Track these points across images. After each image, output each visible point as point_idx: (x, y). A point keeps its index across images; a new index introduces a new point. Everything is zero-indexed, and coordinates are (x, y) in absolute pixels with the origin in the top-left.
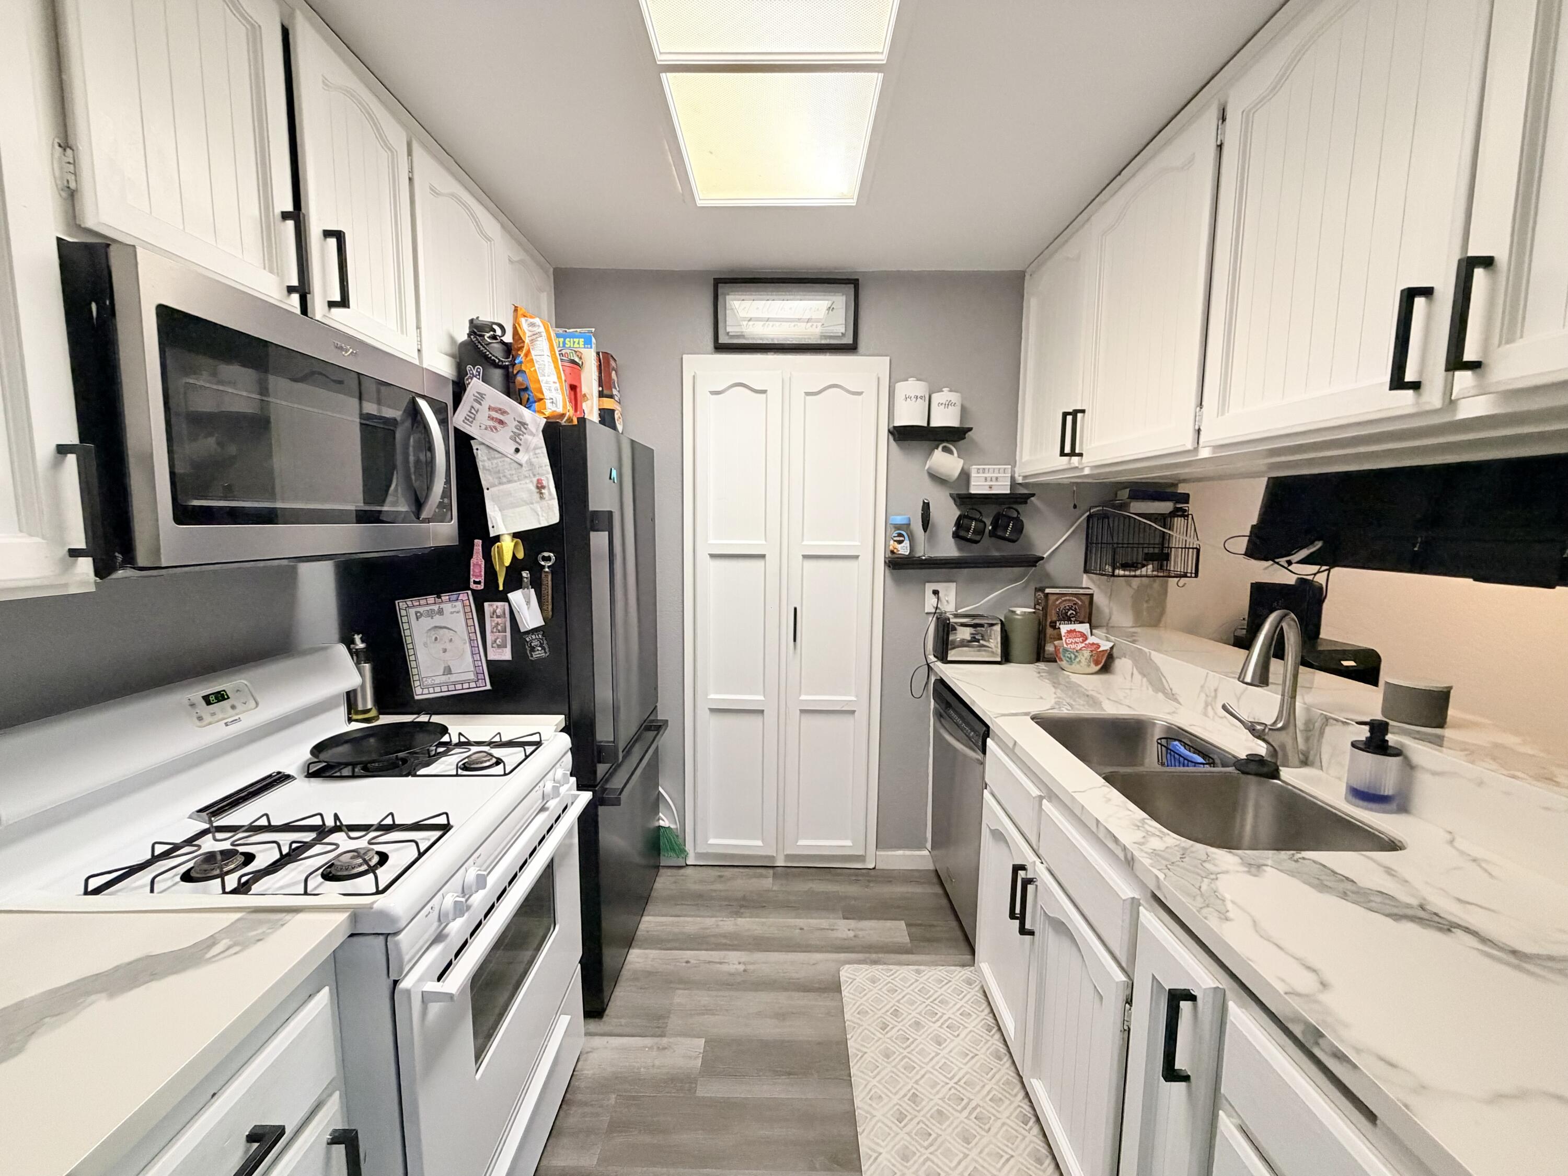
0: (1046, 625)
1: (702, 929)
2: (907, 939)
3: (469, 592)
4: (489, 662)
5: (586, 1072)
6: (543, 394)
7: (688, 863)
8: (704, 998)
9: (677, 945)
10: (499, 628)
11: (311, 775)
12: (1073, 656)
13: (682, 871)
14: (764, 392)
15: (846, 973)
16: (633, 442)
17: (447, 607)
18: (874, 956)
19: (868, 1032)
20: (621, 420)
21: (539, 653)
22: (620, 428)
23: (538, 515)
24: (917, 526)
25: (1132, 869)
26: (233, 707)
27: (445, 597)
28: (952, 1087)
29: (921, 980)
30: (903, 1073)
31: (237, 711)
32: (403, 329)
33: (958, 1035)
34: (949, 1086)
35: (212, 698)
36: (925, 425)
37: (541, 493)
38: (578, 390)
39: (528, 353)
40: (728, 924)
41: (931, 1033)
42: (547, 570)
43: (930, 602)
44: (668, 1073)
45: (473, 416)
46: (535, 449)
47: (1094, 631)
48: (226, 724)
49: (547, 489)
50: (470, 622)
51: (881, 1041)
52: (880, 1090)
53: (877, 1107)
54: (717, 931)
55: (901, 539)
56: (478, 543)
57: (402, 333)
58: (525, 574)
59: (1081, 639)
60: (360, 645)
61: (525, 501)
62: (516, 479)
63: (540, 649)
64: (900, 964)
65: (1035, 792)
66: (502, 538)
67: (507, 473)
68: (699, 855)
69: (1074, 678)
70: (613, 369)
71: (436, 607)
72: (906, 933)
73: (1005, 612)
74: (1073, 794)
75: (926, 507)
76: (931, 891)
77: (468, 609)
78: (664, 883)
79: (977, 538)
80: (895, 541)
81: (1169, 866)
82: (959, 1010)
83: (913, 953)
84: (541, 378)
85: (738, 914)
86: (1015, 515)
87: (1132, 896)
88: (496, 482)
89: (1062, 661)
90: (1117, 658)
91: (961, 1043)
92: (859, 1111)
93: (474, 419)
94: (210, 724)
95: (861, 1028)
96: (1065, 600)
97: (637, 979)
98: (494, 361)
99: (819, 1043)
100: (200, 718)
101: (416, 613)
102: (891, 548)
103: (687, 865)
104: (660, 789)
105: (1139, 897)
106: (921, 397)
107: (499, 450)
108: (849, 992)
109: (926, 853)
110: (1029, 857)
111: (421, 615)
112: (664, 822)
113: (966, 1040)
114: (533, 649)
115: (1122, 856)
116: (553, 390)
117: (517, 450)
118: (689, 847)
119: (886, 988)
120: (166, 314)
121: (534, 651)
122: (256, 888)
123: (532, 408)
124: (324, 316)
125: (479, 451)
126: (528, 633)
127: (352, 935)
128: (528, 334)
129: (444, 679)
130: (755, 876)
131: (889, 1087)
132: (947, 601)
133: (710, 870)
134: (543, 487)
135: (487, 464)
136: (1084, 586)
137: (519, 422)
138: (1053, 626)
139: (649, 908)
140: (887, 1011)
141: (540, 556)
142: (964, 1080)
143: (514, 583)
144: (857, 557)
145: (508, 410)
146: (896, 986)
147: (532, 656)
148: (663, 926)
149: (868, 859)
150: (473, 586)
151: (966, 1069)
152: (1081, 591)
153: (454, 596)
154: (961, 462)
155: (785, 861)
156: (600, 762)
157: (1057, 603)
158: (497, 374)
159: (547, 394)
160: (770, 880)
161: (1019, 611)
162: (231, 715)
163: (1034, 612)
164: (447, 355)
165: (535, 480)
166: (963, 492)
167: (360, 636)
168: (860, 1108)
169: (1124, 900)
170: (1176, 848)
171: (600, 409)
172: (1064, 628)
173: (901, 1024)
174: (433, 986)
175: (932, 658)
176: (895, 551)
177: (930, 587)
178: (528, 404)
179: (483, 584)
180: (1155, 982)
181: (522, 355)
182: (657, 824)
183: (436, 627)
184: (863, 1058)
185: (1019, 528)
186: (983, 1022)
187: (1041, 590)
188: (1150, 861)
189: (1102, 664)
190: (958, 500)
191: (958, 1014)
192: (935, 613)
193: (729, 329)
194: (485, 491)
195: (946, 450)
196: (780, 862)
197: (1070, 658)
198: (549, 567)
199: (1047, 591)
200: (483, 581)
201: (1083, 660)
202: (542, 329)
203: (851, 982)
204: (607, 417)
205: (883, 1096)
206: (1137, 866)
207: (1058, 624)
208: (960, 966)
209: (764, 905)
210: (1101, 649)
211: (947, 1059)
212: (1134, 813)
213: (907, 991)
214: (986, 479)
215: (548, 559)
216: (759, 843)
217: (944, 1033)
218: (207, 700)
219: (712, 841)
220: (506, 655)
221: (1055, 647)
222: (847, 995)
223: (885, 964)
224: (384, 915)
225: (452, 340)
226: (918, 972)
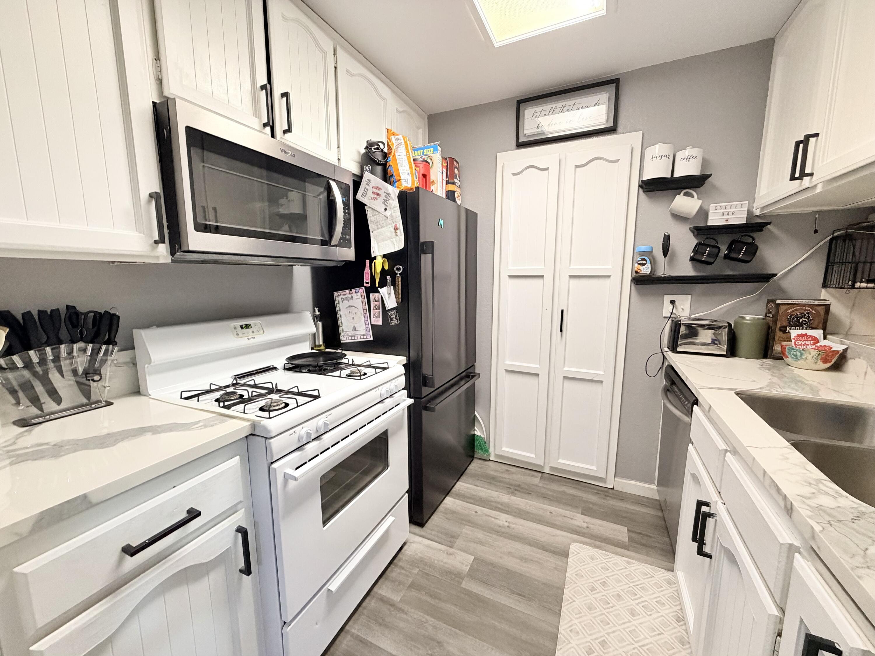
0: (775, 329)
1: (489, 496)
2: (626, 540)
3: (364, 288)
4: (372, 326)
5: (407, 552)
6: (400, 177)
7: (491, 459)
8: (480, 535)
9: (473, 501)
10: (377, 307)
11: (285, 369)
12: (799, 354)
13: (487, 463)
14: (547, 169)
15: (574, 548)
16: (467, 210)
17: (355, 296)
18: (598, 543)
19: (580, 589)
20: (460, 198)
21: (395, 322)
22: (459, 202)
23: (394, 245)
24: (658, 252)
25: (790, 517)
26: (253, 332)
27: (354, 290)
28: (636, 648)
29: (629, 569)
30: (599, 624)
31: (254, 334)
32: (329, 147)
33: (651, 615)
34: (634, 646)
35: (244, 327)
36: (669, 176)
37: (396, 232)
38: (427, 177)
39: (394, 155)
40: (505, 498)
41: (629, 606)
42: (398, 275)
43: (667, 309)
44: (448, 568)
45: (365, 193)
46: (394, 207)
47: (828, 336)
48: (248, 339)
49: (399, 230)
50: (364, 304)
51: (587, 598)
52: (579, 628)
53: (574, 638)
54: (498, 500)
55: (644, 262)
56: (368, 261)
57: (329, 149)
58: (389, 278)
59: (812, 342)
60: (318, 313)
61: (388, 237)
62: (385, 225)
63: (395, 319)
64: (617, 554)
65: (722, 446)
66: (377, 258)
67: (381, 222)
68: (497, 456)
69: (797, 371)
70: (456, 167)
71: (349, 296)
72: (627, 535)
73: (737, 317)
74: (748, 448)
75: (667, 239)
76: (654, 514)
77: (363, 297)
78: (475, 466)
79: (712, 260)
80: (639, 264)
81: (832, 522)
82: (656, 598)
83: (628, 550)
84: (399, 168)
85: (512, 493)
86: (750, 240)
87: (791, 542)
88: (376, 228)
89: (787, 357)
90: (851, 359)
91: (652, 621)
92: (561, 635)
93: (366, 194)
94: (241, 337)
95: (575, 585)
96: (796, 310)
97: (446, 514)
98: (376, 161)
99: (544, 584)
100: (238, 335)
101: (342, 298)
102: (636, 269)
103: (490, 460)
104: (476, 413)
105: (800, 546)
106: (666, 156)
107: (377, 210)
108: (573, 560)
109: (654, 487)
110: (712, 497)
111: (344, 299)
112: (477, 433)
113: (657, 621)
114: (392, 320)
115: (782, 504)
116: (406, 174)
117: (386, 209)
118: (491, 450)
119: (601, 565)
120: (189, 130)
121: (392, 321)
122: (233, 408)
123: (395, 186)
124: (281, 138)
125: (369, 212)
126: (390, 310)
127: (252, 435)
128: (395, 144)
129: (353, 333)
130: (529, 475)
131: (585, 628)
132: (683, 309)
133: (503, 466)
134: (397, 229)
135: (372, 218)
136: (821, 298)
137: (386, 193)
138: (783, 330)
139: (463, 478)
140: (598, 580)
141: (395, 268)
142: (647, 647)
143: (383, 284)
144: (609, 276)
145: (382, 188)
146: (609, 567)
147: (391, 323)
148: (468, 489)
149: (608, 481)
150: (365, 285)
151: (651, 640)
152: (816, 302)
153: (357, 290)
154: (700, 202)
155: (550, 470)
156: (424, 385)
157: (789, 311)
158: (379, 169)
159: (402, 177)
160: (538, 479)
161: (748, 317)
162: (251, 335)
163: (764, 319)
164: (355, 161)
165: (393, 225)
166: (702, 224)
167: (318, 308)
168: (561, 634)
169: (781, 544)
170: (852, 510)
171: (446, 191)
172: (794, 333)
173: (606, 592)
174: (291, 471)
175: (666, 349)
176: (639, 271)
177: (667, 298)
178: (392, 184)
179: (369, 283)
180: (803, 626)
181: (391, 157)
182: (472, 433)
183: (350, 306)
184: (572, 604)
185: (753, 250)
186: (675, 614)
187: (773, 301)
188: (810, 513)
189: (832, 363)
190: (696, 232)
191: (654, 600)
192: (670, 317)
193: (526, 132)
194: (371, 233)
195: (686, 194)
196: (547, 470)
197: (796, 355)
198: (400, 274)
199: (778, 301)
200: (370, 282)
201: (810, 357)
202: (402, 141)
203: (577, 554)
204: (451, 195)
205: (580, 633)
206: (794, 515)
207: (788, 329)
208: (666, 569)
209: (531, 493)
210: (832, 350)
211: (637, 627)
212: (811, 473)
213: (616, 572)
214: (723, 214)
215: (399, 269)
216: (533, 456)
217: (639, 609)
218: (242, 327)
219: (504, 449)
220: (380, 322)
221: (782, 346)
222: (572, 561)
223: (605, 550)
224: (265, 428)
225: (359, 153)
226: (629, 563)
